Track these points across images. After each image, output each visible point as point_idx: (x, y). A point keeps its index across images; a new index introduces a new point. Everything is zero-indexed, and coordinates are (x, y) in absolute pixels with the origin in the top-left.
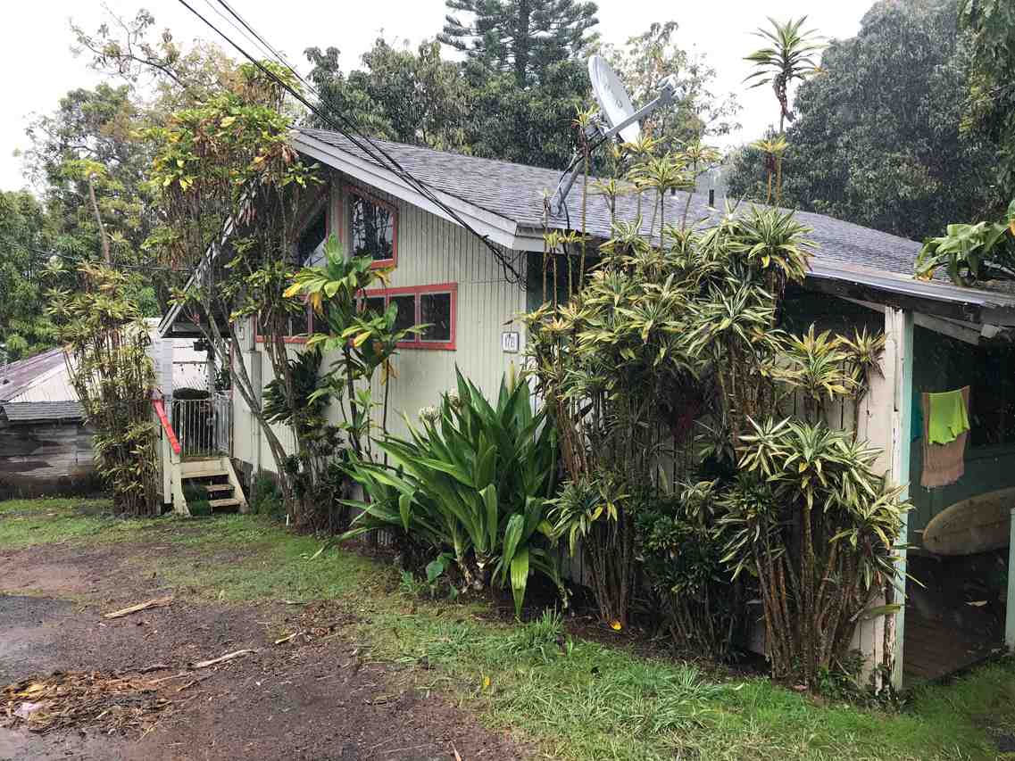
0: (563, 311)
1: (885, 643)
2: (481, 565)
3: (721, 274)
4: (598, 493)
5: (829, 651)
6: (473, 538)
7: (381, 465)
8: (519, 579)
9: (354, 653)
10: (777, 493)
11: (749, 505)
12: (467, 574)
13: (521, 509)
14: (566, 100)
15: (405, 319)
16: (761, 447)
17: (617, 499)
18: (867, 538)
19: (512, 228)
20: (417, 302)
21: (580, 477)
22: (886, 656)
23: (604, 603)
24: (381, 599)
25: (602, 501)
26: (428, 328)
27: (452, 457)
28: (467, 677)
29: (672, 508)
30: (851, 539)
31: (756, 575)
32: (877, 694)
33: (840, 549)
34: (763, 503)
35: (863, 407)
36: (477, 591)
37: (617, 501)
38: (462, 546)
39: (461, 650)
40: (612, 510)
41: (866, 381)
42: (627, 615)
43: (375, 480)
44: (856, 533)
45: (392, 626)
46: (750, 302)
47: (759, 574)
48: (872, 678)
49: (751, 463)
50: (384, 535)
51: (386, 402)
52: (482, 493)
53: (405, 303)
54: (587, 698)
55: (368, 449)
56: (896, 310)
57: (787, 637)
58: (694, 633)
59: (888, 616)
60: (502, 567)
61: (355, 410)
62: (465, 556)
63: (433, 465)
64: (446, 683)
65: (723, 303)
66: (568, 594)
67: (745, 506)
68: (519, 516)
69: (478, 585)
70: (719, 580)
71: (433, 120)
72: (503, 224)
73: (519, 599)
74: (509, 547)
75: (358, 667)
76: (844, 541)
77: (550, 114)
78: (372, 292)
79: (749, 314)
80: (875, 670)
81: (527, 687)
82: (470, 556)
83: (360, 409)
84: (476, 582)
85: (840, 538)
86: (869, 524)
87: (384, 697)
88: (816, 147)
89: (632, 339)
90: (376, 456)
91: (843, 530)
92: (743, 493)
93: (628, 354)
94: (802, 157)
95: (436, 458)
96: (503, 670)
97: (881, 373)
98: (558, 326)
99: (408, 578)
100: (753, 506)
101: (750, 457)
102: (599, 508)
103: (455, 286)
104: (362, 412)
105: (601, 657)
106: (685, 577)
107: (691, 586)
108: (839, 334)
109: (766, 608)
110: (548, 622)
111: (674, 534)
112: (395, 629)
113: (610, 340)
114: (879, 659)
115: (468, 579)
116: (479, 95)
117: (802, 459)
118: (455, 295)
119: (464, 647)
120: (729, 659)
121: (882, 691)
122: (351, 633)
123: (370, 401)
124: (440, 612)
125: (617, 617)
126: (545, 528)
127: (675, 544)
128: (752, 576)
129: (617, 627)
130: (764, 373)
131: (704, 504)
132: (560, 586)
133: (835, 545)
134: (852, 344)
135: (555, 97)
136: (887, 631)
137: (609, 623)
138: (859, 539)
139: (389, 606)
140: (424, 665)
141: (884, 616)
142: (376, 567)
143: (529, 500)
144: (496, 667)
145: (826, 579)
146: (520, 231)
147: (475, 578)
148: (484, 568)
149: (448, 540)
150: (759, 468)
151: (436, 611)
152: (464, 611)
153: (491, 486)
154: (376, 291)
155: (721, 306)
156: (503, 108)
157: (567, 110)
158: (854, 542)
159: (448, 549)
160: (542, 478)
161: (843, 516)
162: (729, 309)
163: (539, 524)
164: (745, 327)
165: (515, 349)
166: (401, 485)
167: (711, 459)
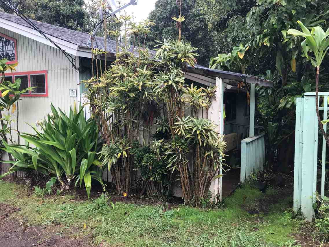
0: (101, 79)
1: (218, 187)
2: (69, 180)
3: (166, 64)
4: (118, 148)
5: (203, 193)
6: (65, 170)
7: (18, 145)
8: (88, 183)
9: (21, 224)
10: (188, 141)
11: (180, 146)
12: (63, 184)
13: (86, 157)
14: (75, 7)
15: (24, 85)
16: (182, 126)
17: (126, 149)
18: (216, 154)
19: (76, 47)
20: (29, 78)
21: (110, 143)
22: (218, 191)
23: (120, 187)
24: (26, 199)
25: (120, 151)
26: (34, 89)
27: (55, 139)
28: (76, 225)
29: (147, 150)
30: (211, 155)
31: (179, 170)
32: (216, 204)
33: (208, 158)
34: (184, 145)
35: (209, 111)
36: (67, 189)
37: (126, 150)
38: (60, 174)
39: (70, 215)
40: (125, 153)
41: (210, 102)
42: (128, 190)
43: (15, 151)
44: (212, 153)
45: (36, 209)
46: (177, 75)
47: (180, 170)
48: (214, 199)
49: (178, 132)
50: (21, 173)
51: (18, 119)
52: (70, 152)
53: (24, 79)
54: (128, 225)
55: (11, 139)
56: (220, 78)
57: (189, 190)
58: (156, 193)
59: (219, 179)
60: (80, 180)
61: (3, 123)
62: (61, 177)
63: (46, 143)
64: (67, 229)
65: (168, 75)
66: (105, 186)
67: (178, 147)
68: (86, 160)
69: (67, 187)
70: (166, 174)
71: (21, 9)
72: (72, 46)
73: (88, 191)
74: (82, 171)
75: (25, 230)
76: (209, 156)
77: (69, 12)
78: (7, 74)
79: (177, 79)
80: (215, 196)
81: (103, 225)
82: (64, 177)
83: (5, 122)
84: (67, 186)
85: (207, 155)
86: (216, 149)
87: (41, 241)
88: (156, 33)
89: (134, 89)
90: (15, 142)
91: (208, 152)
92: (177, 142)
93: (132, 95)
94: (152, 35)
95: (48, 140)
96: (90, 219)
97: (215, 99)
98: (100, 85)
99: (37, 189)
100: (181, 147)
101: (178, 130)
102: (120, 153)
103: (46, 72)
104: (6, 124)
105: (125, 208)
106: (155, 174)
107: (157, 177)
108: (202, 87)
109: (182, 181)
110: (103, 198)
111: (151, 160)
112: (37, 211)
113: (125, 90)
114: (216, 193)
115: (63, 186)
116: (40, 2)
117: (198, 129)
118: (47, 75)
119: (70, 213)
120: (168, 200)
121: (217, 202)
122: (17, 216)
123: (10, 119)
124: (55, 200)
125: (125, 191)
126: (97, 163)
127: (152, 163)
128: (178, 170)
129: (125, 195)
130: (182, 101)
131: (160, 148)
132: (102, 183)
133: (205, 157)
134: (206, 90)
135: (70, 6)
136: (218, 183)
137: (122, 194)
138: (214, 154)
139: (31, 201)
140: (56, 223)
141: (218, 179)
142: (20, 186)
143: (89, 153)
144: (87, 219)
145: (203, 169)
146: (79, 48)
147: (66, 185)
148: (70, 181)
149: (53, 172)
150: (181, 134)
151: (53, 200)
152: (65, 198)
153: (74, 149)
154: (9, 74)
155: (168, 76)
156: (50, 8)
157: (75, 11)
158: (212, 156)
159: (54, 175)
160: (93, 144)
161: (209, 147)
162: (170, 77)
163: (94, 161)
164: (176, 84)
165: (75, 95)
166: (30, 152)
167: (160, 132)
